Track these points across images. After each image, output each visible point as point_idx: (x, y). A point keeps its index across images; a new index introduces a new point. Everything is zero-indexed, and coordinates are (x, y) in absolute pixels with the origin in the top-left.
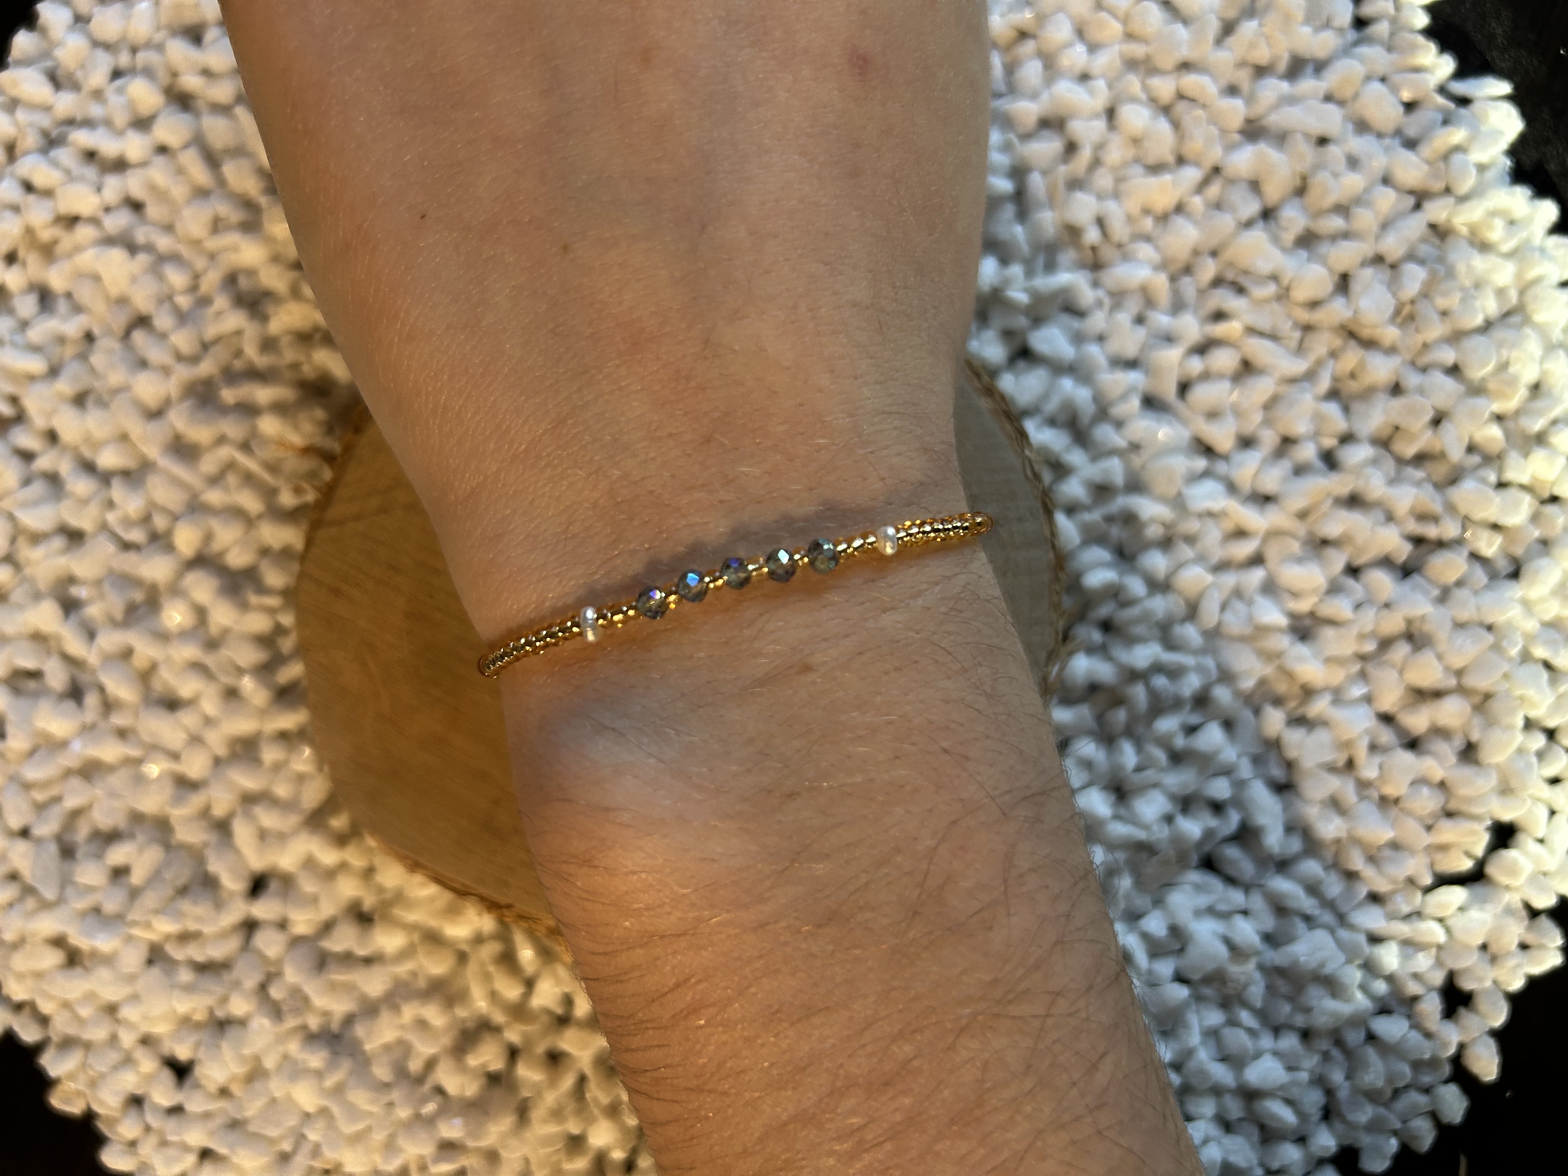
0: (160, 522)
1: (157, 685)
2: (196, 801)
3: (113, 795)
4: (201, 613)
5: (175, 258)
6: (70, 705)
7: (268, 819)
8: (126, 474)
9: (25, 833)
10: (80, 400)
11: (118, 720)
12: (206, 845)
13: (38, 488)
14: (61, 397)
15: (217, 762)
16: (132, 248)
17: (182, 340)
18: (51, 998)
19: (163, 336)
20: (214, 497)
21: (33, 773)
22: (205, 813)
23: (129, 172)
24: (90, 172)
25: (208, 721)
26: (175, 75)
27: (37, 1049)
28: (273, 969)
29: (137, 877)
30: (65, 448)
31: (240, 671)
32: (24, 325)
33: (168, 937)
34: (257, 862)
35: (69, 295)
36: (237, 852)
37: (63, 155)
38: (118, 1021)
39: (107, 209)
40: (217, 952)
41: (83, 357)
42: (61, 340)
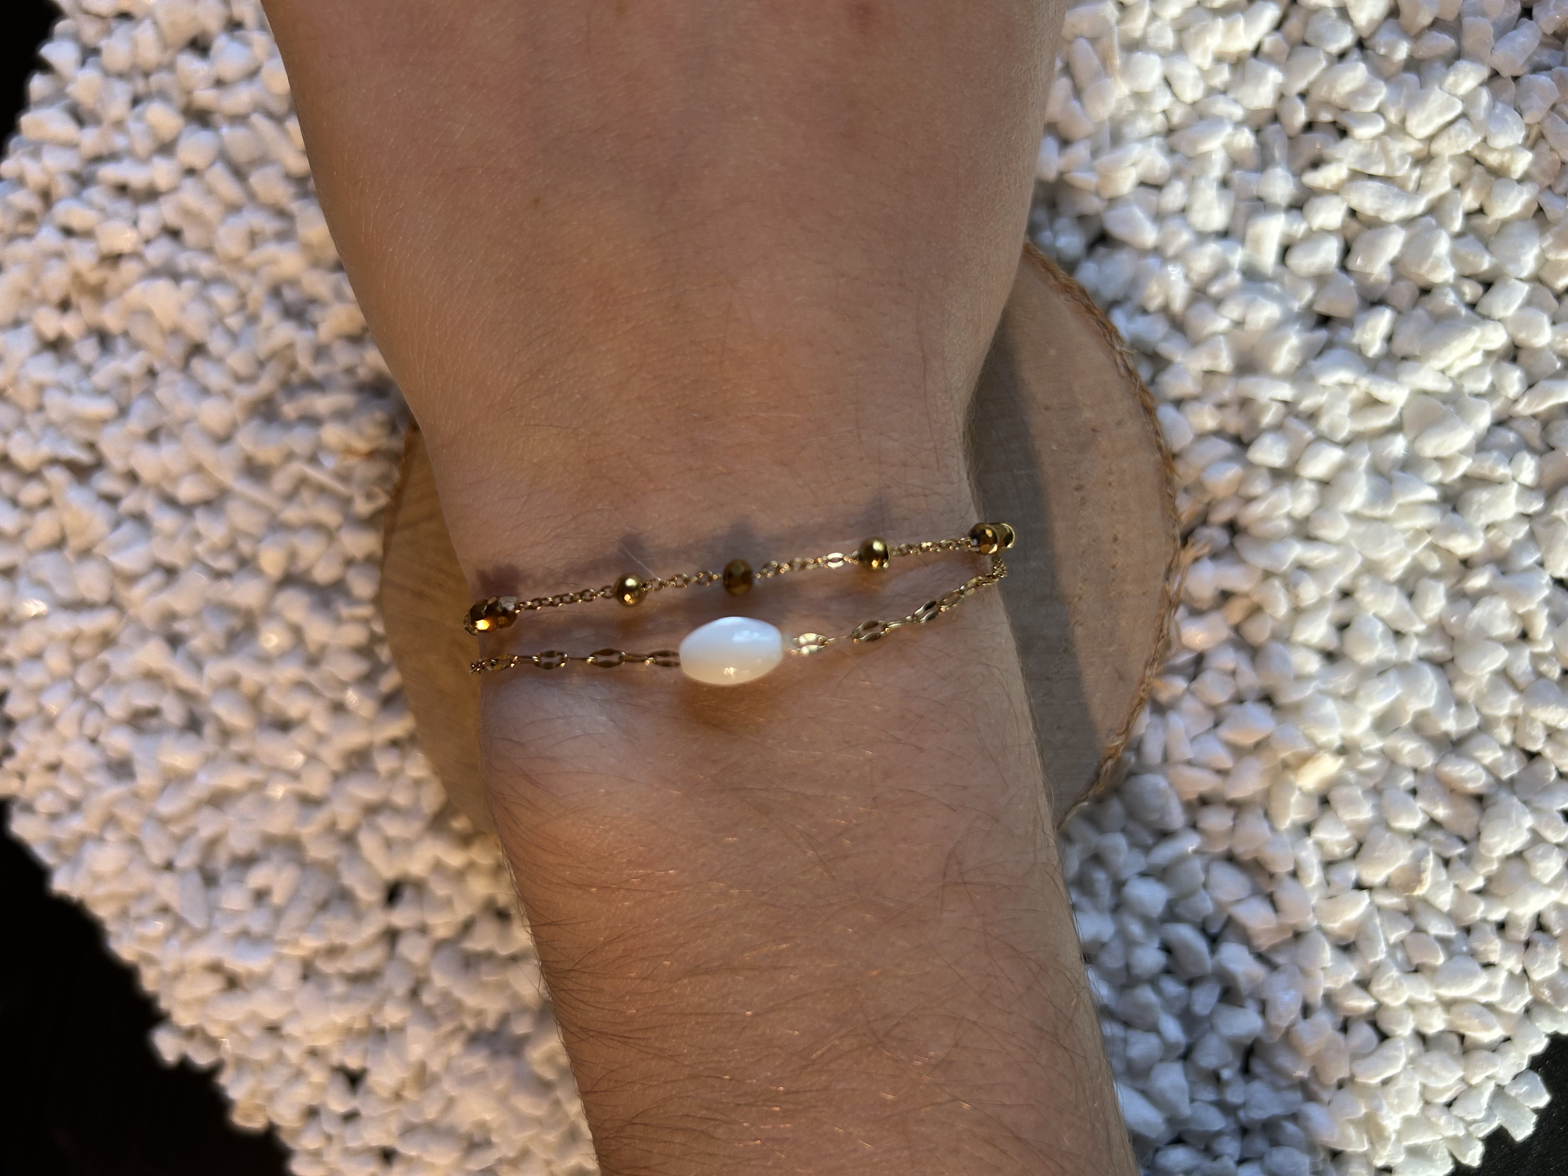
0: (245, 547)
1: (268, 708)
2: (321, 817)
3: (244, 820)
4: (297, 632)
5: (218, 280)
6: (191, 737)
7: (393, 828)
8: (208, 504)
9: (169, 866)
10: (153, 436)
11: (238, 747)
12: (338, 859)
13: (128, 529)
14: (134, 437)
15: (336, 777)
16: (176, 276)
17: (238, 360)
18: (216, 1022)
19: (219, 360)
20: (292, 514)
21: (166, 807)
22: (331, 828)
23: (162, 200)
24: (124, 206)
25: (321, 738)
26: (189, 92)
27: (215, 1070)
28: (421, 975)
29: (278, 898)
30: (147, 487)
31: (343, 685)
32: (88, 370)
33: (317, 952)
34: (389, 871)
35: (126, 334)
36: (368, 864)
37: (95, 194)
38: (281, 1037)
39: (148, 242)
40: (363, 962)
41: (148, 393)
42: (125, 380)
